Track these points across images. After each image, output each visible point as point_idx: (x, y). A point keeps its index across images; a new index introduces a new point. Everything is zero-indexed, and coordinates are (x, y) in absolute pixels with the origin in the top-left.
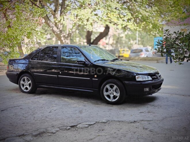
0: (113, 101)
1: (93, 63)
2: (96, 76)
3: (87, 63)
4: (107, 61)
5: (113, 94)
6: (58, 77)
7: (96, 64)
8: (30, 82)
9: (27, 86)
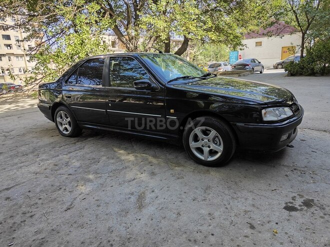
0: (209, 159)
1: (167, 85)
2: (172, 111)
3: (155, 85)
4: (193, 78)
5: (209, 147)
6: (106, 111)
7: (172, 87)
8: (69, 119)
9: (66, 126)
